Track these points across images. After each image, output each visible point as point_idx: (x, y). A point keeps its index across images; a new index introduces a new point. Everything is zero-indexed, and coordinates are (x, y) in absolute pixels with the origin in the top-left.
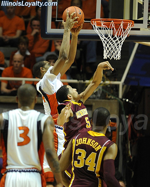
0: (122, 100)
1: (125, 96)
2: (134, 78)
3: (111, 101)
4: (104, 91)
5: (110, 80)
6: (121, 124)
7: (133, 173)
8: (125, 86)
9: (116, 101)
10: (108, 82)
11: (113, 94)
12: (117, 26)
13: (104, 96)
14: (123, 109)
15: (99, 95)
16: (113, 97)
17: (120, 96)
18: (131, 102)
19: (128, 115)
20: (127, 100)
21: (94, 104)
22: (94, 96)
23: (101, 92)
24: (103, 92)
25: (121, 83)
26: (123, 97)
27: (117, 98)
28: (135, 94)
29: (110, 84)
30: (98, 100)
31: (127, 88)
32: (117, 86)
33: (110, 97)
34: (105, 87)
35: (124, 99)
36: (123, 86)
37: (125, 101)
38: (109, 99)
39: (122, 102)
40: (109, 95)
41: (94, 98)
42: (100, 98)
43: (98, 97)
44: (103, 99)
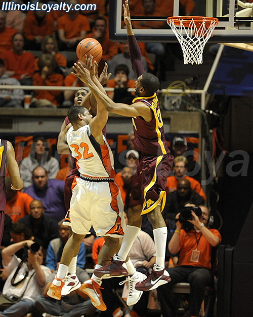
0: (205, 111)
1: (209, 106)
2: (218, 85)
3: (192, 113)
4: (184, 101)
5: (191, 89)
6: (204, 140)
7: (218, 197)
8: (209, 95)
9: (198, 113)
10: (188, 91)
11: (194, 105)
12: (198, 25)
13: (183, 108)
14: (206, 123)
15: (178, 107)
16: (194, 109)
17: (203, 107)
18: (215, 114)
19: (212, 129)
20: (211, 112)
21: (172, 117)
22: (172, 107)
23: (180, 102)
24: (182, 102)
25: (203, 92)
26: (206, 108)
27: (199, 110)
28: (220, 105)
29: (191, 94)
30: (176, 112)
31: (210, 98)
32: (199, 96)
33: (190, 108)
34: (185, 97)
35: (207, 111)
36: (206, 95)
37: (209, 112)
38: (189, 111)
39: (205, 114)
40: (189, 107)
41: (172, 110)
42: (179, 110)
43: (177, 109)
44: (183, 111)
